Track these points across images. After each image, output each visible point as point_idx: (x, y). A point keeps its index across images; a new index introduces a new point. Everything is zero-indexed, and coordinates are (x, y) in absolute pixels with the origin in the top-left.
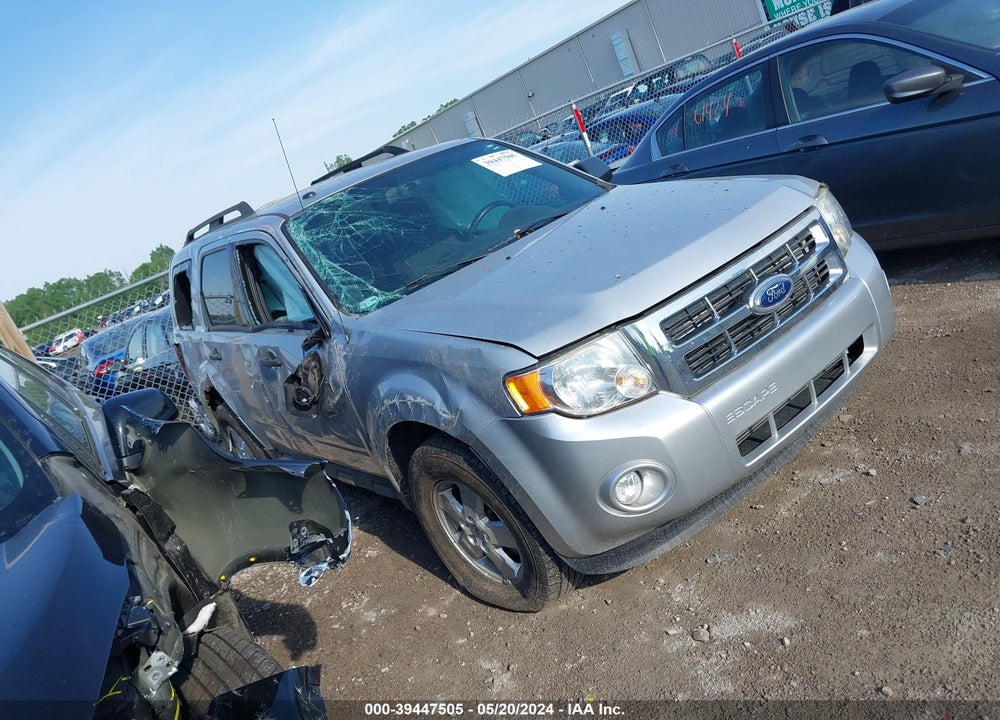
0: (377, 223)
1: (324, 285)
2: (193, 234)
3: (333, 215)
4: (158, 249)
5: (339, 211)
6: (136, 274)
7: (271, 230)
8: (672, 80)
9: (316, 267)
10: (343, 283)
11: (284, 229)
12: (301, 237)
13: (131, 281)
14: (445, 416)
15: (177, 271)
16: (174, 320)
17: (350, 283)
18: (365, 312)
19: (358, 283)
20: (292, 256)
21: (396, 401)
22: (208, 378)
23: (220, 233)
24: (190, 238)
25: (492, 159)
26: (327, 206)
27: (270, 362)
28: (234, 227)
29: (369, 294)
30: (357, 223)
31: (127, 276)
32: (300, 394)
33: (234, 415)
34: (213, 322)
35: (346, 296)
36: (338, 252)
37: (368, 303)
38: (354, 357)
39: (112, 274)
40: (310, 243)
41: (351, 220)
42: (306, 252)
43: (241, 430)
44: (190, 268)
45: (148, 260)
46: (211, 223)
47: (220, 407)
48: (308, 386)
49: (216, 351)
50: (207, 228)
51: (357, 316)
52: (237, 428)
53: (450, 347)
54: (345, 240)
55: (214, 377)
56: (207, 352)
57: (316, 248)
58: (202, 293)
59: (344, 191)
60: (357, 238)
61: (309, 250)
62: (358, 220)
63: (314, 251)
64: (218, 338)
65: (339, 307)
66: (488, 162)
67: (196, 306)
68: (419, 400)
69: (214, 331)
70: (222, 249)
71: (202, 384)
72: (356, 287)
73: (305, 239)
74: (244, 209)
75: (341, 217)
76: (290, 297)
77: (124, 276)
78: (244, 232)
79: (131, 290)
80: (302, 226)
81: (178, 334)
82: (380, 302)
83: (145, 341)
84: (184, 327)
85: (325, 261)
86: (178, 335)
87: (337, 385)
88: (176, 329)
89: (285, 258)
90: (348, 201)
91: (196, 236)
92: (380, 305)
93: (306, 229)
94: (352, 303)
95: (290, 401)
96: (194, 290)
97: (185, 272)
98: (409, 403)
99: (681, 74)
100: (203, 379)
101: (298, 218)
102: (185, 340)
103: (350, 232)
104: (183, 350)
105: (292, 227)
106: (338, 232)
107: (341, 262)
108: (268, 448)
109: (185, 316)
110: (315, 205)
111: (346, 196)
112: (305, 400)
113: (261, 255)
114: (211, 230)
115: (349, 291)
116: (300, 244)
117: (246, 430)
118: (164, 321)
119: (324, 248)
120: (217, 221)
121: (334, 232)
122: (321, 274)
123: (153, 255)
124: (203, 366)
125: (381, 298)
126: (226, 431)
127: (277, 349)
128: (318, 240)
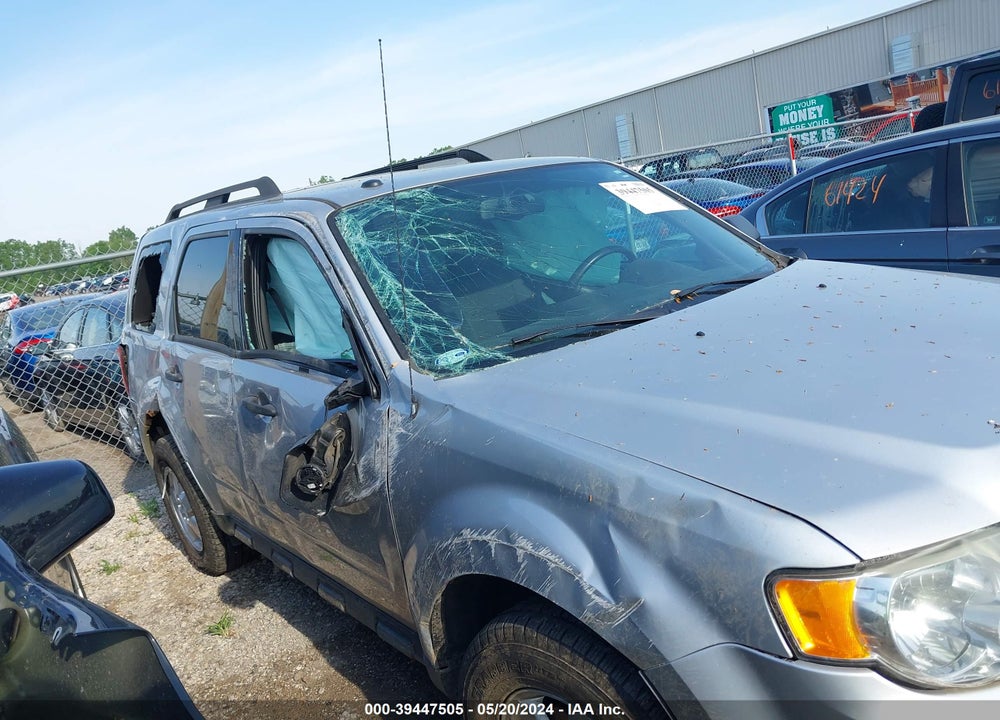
0: (471, 241)
1: (385, 317)
2: (179, 211)
3: (409, 218)
4: (119, 230)
5: (417, 214)
6: (91, 250)
7: (311, 221)
8: (683, 167)
9: (374, 287)
10: (416, 320)
11: (332, 221)
12: (357, 239)
13: (83, 255)
14: (598, 599)
15: (147, 253)
16: (128, 312)
17: (426, 321)
18: (446, 372)
19: (439, 324)
20: (339, 264)
21: (493, 540)
22: (156, 400)
23: (221, 214)
24: (175, 214)
25: (624, 188)
26: (399, 203)
27: (259, 407)
28: (243, 208)
29: (454, 344)
30: (442, 236)
31: (79, 250)
32: (307, 474)
33: (180, 457)
34: (182, 330)
35: (418, 342)
36: (411, 271)
37: (450, 358)
38: (417, 441)
39: (65, 245)
40: (373, 251)
41: (434, 230)
42: (362, 263)
43: (185, 479)
44: (167, 253)
45: (106, 239)
46: (209, 200)
47: (162, 440)
48: (323, 465)
49: (177, 369)
50: (202, 205)
51: (432, 376)
52: (181, 474)
53: (640, 481)
54: (423, 256)
55: (165, 401)
56: (164, 366)
57: (380, 258)
58: (175, 288)
59: (426, 187)
60: (440, 257)
61: (369, 261)
62: (444, 231)
63: (376, 264)
64: (182, 351)
65: (403, 355)
66: (621, 191)
67: (163, 303)
68: (542, 553)
69: (180, 341)
70: (223, 235)
71: (146, 405)
72: (435, 329)
73: (364, 243)
74: (267, 188)
75: (418, 221)
76: (307, 320)
77: (77, 250)
78: (260, 218)
79: (79, 264)
80: (362, 223)
81: (129, 333)
82: (470, 360)
83: (82, 330)
84: (139, 326)
85: (391, 282)
86: (128, 335)
87: (371, 474)
88: (127, 327)
89: (326, 264)
90: (432, 203)
91: (182, 214)
92: (471, 365)
93: (367, 228)
94: (426, 352)
95: (288, 482)
96: (166, 282)
97: (158, 257)
98: (520, 552)
99: (692, 163)
100: (149, 399)
101: (356, 211)
102: (137, 343)
103: (431, 246)
104: (130, 354)
105: (344, 222)
106: (414, 244)
107: (416, 287)
108: (217, 512)
109: (144, 311)
110: (382, 198)
111: (427, 194)
112: (312, 486)
113: (277, 254)
114: (207, 208)
115: (423, 333)
116: (354, 249)
117: (191, 479)
118: (113, 310)
119: (389, 261)
120: (220, 198)
121: (407, 241)
122: (382, 300)
123: (113, 235)
124: (154, 383)
125: (473, 354)
126: (163, 472)
127: (276, 392)
128: (383, 248)
